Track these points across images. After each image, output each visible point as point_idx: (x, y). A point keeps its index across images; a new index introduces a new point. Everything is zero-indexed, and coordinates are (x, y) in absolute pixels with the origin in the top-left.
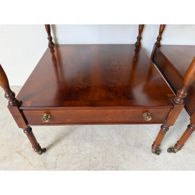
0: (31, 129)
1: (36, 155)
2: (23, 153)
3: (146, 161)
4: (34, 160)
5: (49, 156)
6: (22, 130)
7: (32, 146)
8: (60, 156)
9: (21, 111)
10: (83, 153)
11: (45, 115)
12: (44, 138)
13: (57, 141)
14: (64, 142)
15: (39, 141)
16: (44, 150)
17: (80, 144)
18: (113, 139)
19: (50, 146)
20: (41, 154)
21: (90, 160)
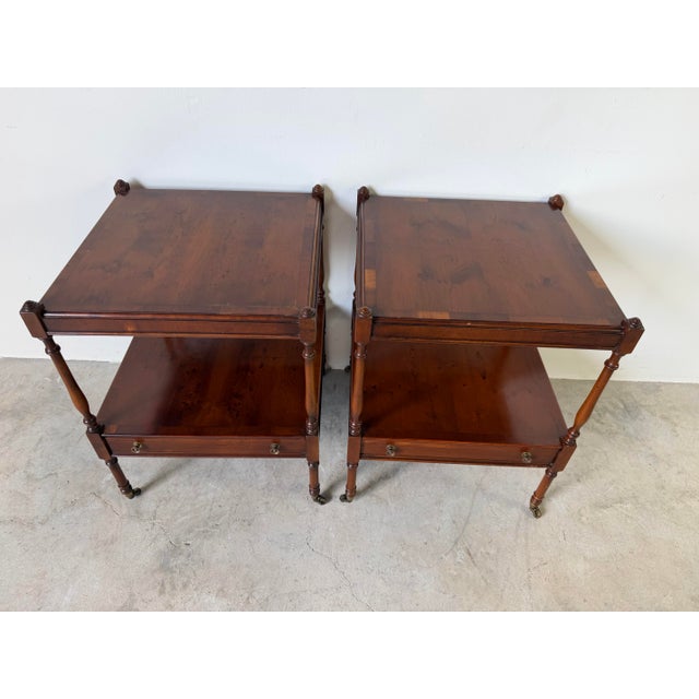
0: (116, 460)
1: (125, 500)
2: (103, 496)
3: (301, 513)
4: (121, 506)
5: (147, 501)
6: (103, 461)
7: (117, 484)
8: (164, 502)
9: (103, 438)
10: (201, 498)
11: (135, 444)
12: (139, 472)
13: (161, 477)
14: (172, 480)
15: (129, 476)
16: (138, 492)
17: (198, 484)
18: (257, 476)
19: (148, 487)
20: (132, 497)
21: (211, 510)
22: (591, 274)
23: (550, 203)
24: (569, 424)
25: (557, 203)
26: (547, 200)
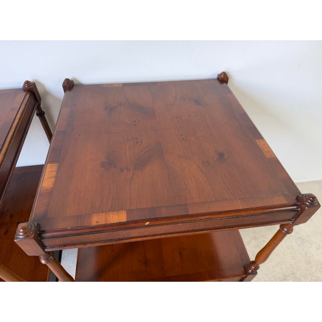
22: (258, 142)
23: (218, 79)
24: (252, 258)
25: (223, 79)
26: (216, 77)
